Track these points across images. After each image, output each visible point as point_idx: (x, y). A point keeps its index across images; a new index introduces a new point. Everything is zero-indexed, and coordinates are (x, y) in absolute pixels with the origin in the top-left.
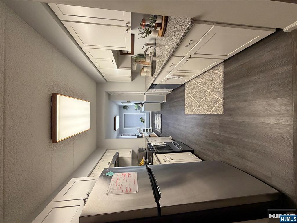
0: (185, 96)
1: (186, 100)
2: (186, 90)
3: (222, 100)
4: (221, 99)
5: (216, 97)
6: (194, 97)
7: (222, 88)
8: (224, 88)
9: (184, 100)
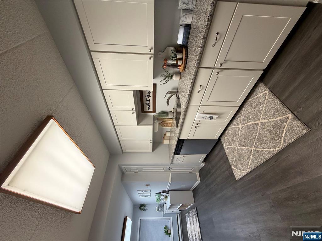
0: (226, 153)
1: (230, 158)
2: (224, 146)
3: (290, 115)
4: (288, 116)
5: (277, 119)
6: (240, 145)
7: (279, 103)
8: (281, 102)
9: (227, 159)
